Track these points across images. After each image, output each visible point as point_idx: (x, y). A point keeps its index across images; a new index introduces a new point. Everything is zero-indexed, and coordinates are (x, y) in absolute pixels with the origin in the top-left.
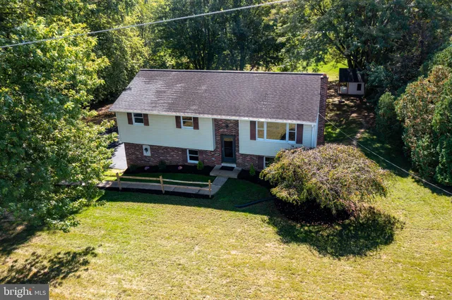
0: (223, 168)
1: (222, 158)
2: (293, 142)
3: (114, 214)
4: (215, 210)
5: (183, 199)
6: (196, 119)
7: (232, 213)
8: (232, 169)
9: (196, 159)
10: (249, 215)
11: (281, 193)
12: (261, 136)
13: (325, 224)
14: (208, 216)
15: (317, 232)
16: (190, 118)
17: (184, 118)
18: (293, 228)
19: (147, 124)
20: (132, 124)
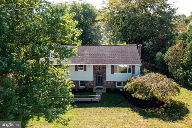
0: (98, 88)
1: (97, 84)
2: (131, 74)
5: (86, 104)
6: (85, 66)
8: (102, 89)
9: (84, 85)
12: (116, 72)
13: (156, 108)
14: (102, 111)
15: (156, 112)
16: (82, 66)
17: (79, 66)
18: (144, 111)
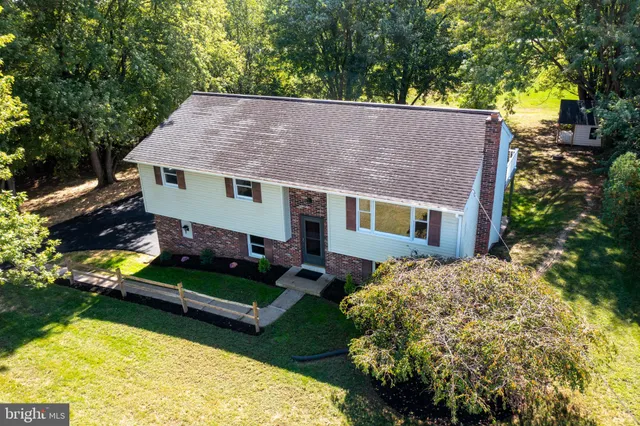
0: (303, 273)
1: (303, 255)
2: (423, 242)
3: (89, 346)
4: (254, 362)
6: (257, 186)
7: (282, 373)
9: (261, 251)
10: (311, 382)
11: (364, 355)
12: (366, 224)
16: (247, 183)
19: (183, 186)
20: (162, 184)
